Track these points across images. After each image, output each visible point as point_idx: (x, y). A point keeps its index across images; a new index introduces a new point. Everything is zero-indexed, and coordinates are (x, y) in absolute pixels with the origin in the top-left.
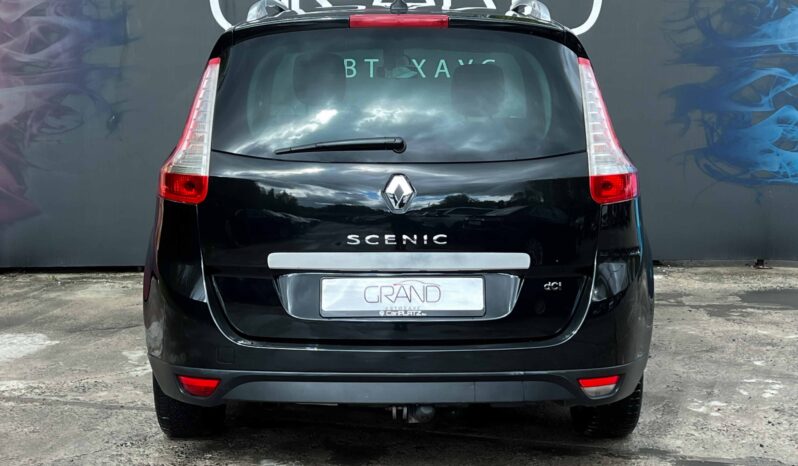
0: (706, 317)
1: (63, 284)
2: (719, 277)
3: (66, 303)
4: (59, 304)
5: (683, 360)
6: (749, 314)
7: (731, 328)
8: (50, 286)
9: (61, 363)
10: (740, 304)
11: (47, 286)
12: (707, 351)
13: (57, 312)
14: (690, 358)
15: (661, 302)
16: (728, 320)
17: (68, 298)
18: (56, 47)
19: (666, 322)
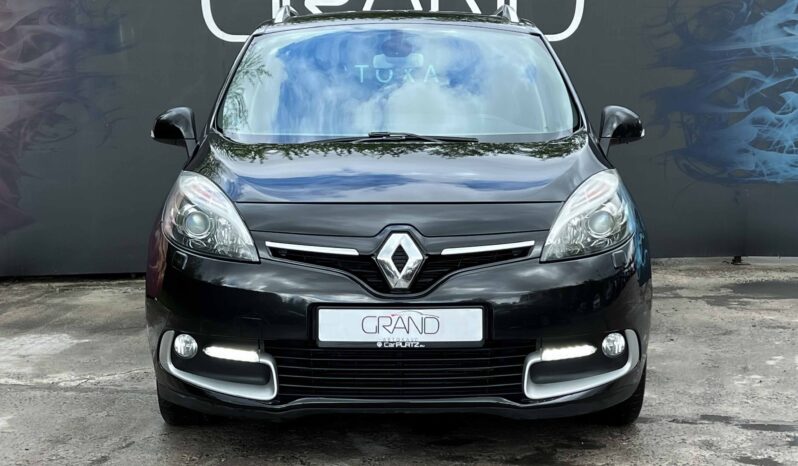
0: (707, 306)
1: (62, 291)
2: (703, 273)
3: (75, 307)
4: (68, 308)
5: (705, 341)
6: (747, 303)
7: (736, 315)
8: (51, 293)
9: (102, 358)
10: (733, 294)
11: (46, 292)
12: (724, 334)
13: (69, 315)
14: (711, 340)
15: (659, 295)
16: (731, 308)
17: (74, 303)
18: (50, 55)
19: (672, 311)
